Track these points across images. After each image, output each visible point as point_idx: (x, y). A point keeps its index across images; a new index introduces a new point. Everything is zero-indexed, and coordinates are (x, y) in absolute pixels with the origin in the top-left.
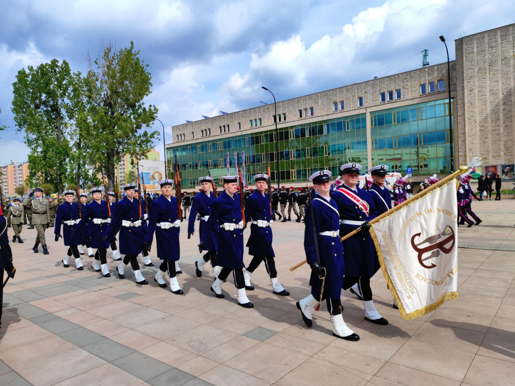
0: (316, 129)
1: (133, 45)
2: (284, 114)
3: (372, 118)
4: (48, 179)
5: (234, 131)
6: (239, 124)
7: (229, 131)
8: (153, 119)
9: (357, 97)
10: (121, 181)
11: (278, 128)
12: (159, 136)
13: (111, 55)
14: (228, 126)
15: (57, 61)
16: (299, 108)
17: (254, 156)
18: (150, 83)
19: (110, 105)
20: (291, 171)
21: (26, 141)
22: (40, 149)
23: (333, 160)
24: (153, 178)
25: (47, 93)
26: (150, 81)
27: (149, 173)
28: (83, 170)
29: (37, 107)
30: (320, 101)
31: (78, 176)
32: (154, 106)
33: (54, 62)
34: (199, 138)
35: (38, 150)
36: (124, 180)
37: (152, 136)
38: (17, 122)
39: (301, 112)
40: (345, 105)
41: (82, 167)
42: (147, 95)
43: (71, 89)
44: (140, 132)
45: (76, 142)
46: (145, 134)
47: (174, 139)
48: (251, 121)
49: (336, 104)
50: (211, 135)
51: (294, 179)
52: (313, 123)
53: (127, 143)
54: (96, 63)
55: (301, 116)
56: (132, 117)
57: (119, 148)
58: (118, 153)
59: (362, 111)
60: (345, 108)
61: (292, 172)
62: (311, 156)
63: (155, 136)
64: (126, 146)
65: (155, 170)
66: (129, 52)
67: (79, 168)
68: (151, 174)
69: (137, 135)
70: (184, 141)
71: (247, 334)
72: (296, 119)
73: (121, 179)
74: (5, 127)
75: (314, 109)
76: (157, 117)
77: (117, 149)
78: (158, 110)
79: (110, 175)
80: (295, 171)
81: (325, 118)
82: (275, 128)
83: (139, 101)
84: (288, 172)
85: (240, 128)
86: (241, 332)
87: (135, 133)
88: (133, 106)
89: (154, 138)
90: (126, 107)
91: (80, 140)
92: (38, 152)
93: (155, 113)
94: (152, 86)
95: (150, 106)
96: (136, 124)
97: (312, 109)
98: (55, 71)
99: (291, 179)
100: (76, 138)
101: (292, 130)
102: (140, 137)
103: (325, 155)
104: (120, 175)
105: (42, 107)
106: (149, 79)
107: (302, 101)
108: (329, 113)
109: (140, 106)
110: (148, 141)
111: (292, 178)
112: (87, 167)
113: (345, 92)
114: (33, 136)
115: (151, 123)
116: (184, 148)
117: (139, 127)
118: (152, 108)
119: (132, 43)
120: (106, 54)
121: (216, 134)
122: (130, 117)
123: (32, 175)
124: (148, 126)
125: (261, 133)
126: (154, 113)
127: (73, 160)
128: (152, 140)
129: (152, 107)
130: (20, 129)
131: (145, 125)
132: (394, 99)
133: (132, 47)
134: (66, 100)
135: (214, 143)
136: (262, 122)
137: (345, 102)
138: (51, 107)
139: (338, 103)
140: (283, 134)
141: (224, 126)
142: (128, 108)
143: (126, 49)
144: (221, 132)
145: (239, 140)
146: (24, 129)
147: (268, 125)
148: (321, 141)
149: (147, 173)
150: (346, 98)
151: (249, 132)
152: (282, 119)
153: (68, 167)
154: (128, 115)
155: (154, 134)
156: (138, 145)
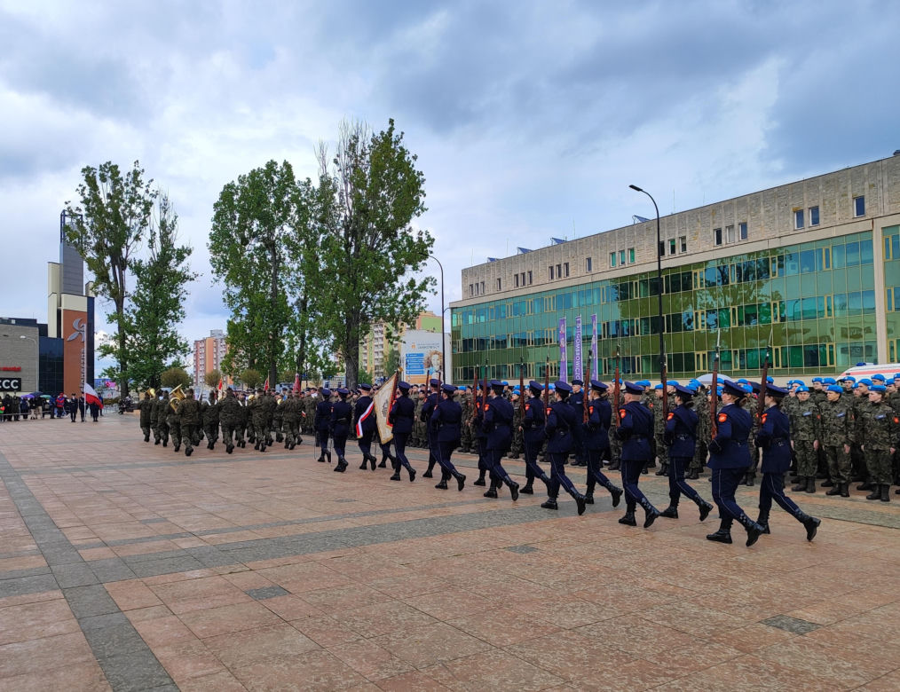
0: (756, 269)
1: (393, 124)
2: (683, 238)
3: (887, 240)
4: (256, 361)
5: (578, 275)
6: (589, 260)
7: (567, 275)
8: (425, 256)
9: (850, 196)
10: (376, 367)
11: (662, 268)
12: (434, 287)
13: (359, 147)
14: (567, 264)
15: (276, 163)
16: (716, 226)
17: (617, 324)
18: (423, 192)
19: (354, 233)
20: (696, 353)
21: (226, 298)
22: (245, 312)
23: (792, 332)
24: (429, 363)
25: (261, 219)
26: (422, 188)
27: (422, 355)
28: (309, 346)
29: (245, 241)
30: (762, 210)
31: (302, 357)
32: (427, 232)
33: (271, 165)
34: (510, 289)
35: (242, 313)
36: (382, 366)
37: (423, 287)
38: (214, 266)
39: (719, 232)
40: (821, 214)
41: (307, 342)
42: (418, 215)
43: (294, 208)
44: (403, 280)
45: (299, 299)
46: (412, 283)
47: (465, 291)
48: (613, 254)
49: (800, 214)
50: (534, 283)
51: (702, 370)
52: (749, 254)
53: (379, 300)
54: (336, 162)
55: (719, 241)
56: (390, 254)
57: (366, 308)
58: (365, 318)
59: (863, 226)
60: (821, 221)
61: (698, 356)
62: (741, 323)
63: (428, 286)
64: (378, 305)
65: (433, 350)
66: (387, 138)
67: (303, 343)
68: (425, 357)
69: (398, 285)
70: (483, 295)
72: (707, 247)
73: (377, 364)
74: (196, 276)
75: (749, 226)
76: (431, 252)
77: (364, 311)
78: (434, 240)
79: (351, 356)
80: (704, 355)
81: (774, 244)
82: (657, 268)
83: (402, 226)
84: (690, 357)
85: (590, 269)
87: (395, 283)
88: (389, 233)
89: (426, 291)
90: (380, 237)
91: (305, 297)
92: (241, 316)
93: (428, 245)
94: (424, 196)
95: (420, 233)
96: (395, 266)
97: (744, 226)
98: (272, 180)
99: (696, 371)
100: (299, 294)
101: (698, 271)
102: (401, 289)
103: (773, 322)
104: (377, 357)
105: (253, 242)
106: (419, 184)
107: (722, 211)
108: (783, 234)
109: (404, 234)
110: (416, 296)
111: (699, 369)
112: (315, 341)
113: (820, 187)
114: (236, 291)
115: (420, 264)
116: (478, 310)
117: (401, 271)
118: (424, 237)
119: (391, 122)
120: (352, 147)
121: (542, 281)
122: (386, 254)
123: (232, 354)
124: (415, 268)
125: (633, 277)
126: (426, 246)
127: (295, 330)
128: (423, 294)
129: (424, 234)
130: (217, 278)
131: (410, 267)
133: (392, 129)
134: (287, 229)
135: (540, 297)
136: (636, 255)
137: (821, 209)
139: (806, 212)
140: (681, 280)
141: (559, 266)
142: (384, 239)
143: (382, 133)
144: (552, 278)
145: (586, 290)
146: (224, 278)
147: (645, 262)
148: (765, 291)
149: (418, 355)
150: (824, 200)
151: (608, 276)
152: (679, 249)
153: (285, 342)
154: (383, 251)
155: (427, 283)
156: (400, 303)
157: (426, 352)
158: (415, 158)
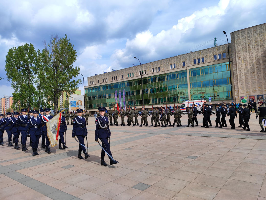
0: (162, 78)
1: (66, 36)
2: (145, 70)
3: (190, 72)
4: (23, 105)
5: (120, 80)
6: (122, 75)
7: (117, 79)
8: (78, 73)
9: (182, 62)
12: (80, 82)
13: (56, 42)
14: (116, 77)
15: (28, 44)
16: (153, 68)
17: (130, 92)
19: (56, 67)
21: (12, 86)
22: (19, 90)
23: (170, 93)
24: (78, 104)
25: (23, 61)
26: (76, 54)
27: (75, 101)
28: (42, 100)
29: (18, 68)
30: (163, 64)
31: (39, 103)
32: (78, 67)
33: (26, 45)
34: (102, 83)
35: (18, 90)
36: (63, 105)
37: (78, 82)
38: (8, 76)
39: (153, 69)
40: (176, 66)
41: (41, 99)
42: (75, 62)
43: (35, 58)
44: (71, 80)
45: (38, 86)
46: (74, 81)
47: (89, 83)
48: (128, 74)
49: (171, 65)
50: (108, 82)
52: (159, 75)
53: (64, 86)
54: (49, 45)
55: (153, 71)
56: (67, 73)
57: (60, 88)
58: (60, 91)
59: (184, 69)
60: (176, 67)
61: (149, 100)
62: (159, 91)
63: (79, 82)
64: (64, 88)
65: (79, 100)
66: (65, 40)
67: (40, 99)
68: (76, 102)
69: (70, 82)
70: (94, 85)
71: (134, 187)
72: (151, 73)
73: (61, 104)
74: (2, 78)
75: (160, 68)
76: (80, 72)
78: (80, 69)
79: (56, 103)
80: (151, 100)
81: (166, 72)
82: (141, 78)
83: (71, 64)
85: (122, 78)
86: (132, 186)
87: (69, 81)
88: (67, 67)
89: (78, 83)
90: (64, 68)
91: (40, 85)
92: (18, 91)
93: (79, 70)
94: (77, 57)
95: (76, 67)
96: (69, 76)
97: (159, 68)
98: (27, 49)
100: (38, 84)
101: (149, 79)
102: (71, 83)
103: (166, 91)
104: (61, 102)
105: (21, 68)
107: (154, 64)
108: (168, 70)
109: (71, 67)
110: (75, 85)
111: (150, 103)
112: (43, 98)
113: (175, 59)
114: (15, 83)
115: (76, 75)
116: (93, 88)
117: (71, 78)
119: (66, 35)
120: (54, 41)
121: (110, 81)
122: (66, 73)
123: (15, 103)
124: (75, 77)
125: (133, 80)
127: (36, 95)
130: (9, 79)
131: (73, 76)
132: (201, 62)
133: (66, 37)
135: (109, 86)
136: (134, 74)
137: (176, 64)
138: (25, 68)
139: (172, 65)
140: (145, 81)
141: (114, 77)
143: (63, 38)
144: (113, 80)
145: (122, 84)
146: (11, 79)
147: (137, 76)
148: (164, 83)
149: (74, 101)
150: (176, 62)
151: (127, 80)
152: (144, 73)
153: (34, 99)
154: (65, 72)
155: (79, 81)
156: (70, 87)
157: (77, 101)
158: (74, 46)
